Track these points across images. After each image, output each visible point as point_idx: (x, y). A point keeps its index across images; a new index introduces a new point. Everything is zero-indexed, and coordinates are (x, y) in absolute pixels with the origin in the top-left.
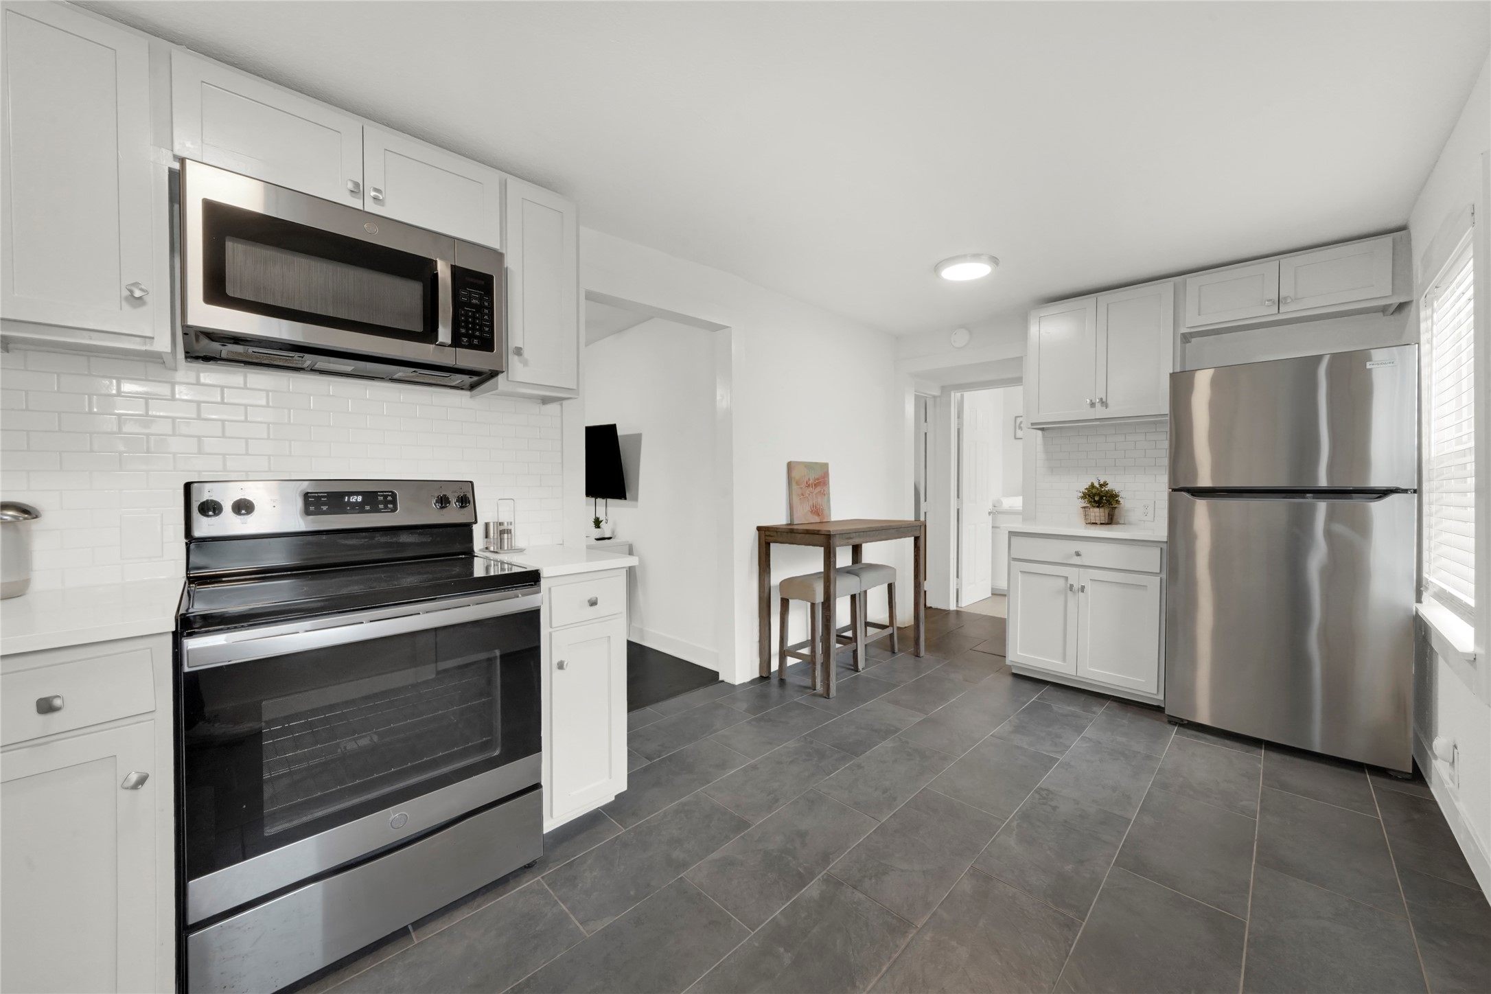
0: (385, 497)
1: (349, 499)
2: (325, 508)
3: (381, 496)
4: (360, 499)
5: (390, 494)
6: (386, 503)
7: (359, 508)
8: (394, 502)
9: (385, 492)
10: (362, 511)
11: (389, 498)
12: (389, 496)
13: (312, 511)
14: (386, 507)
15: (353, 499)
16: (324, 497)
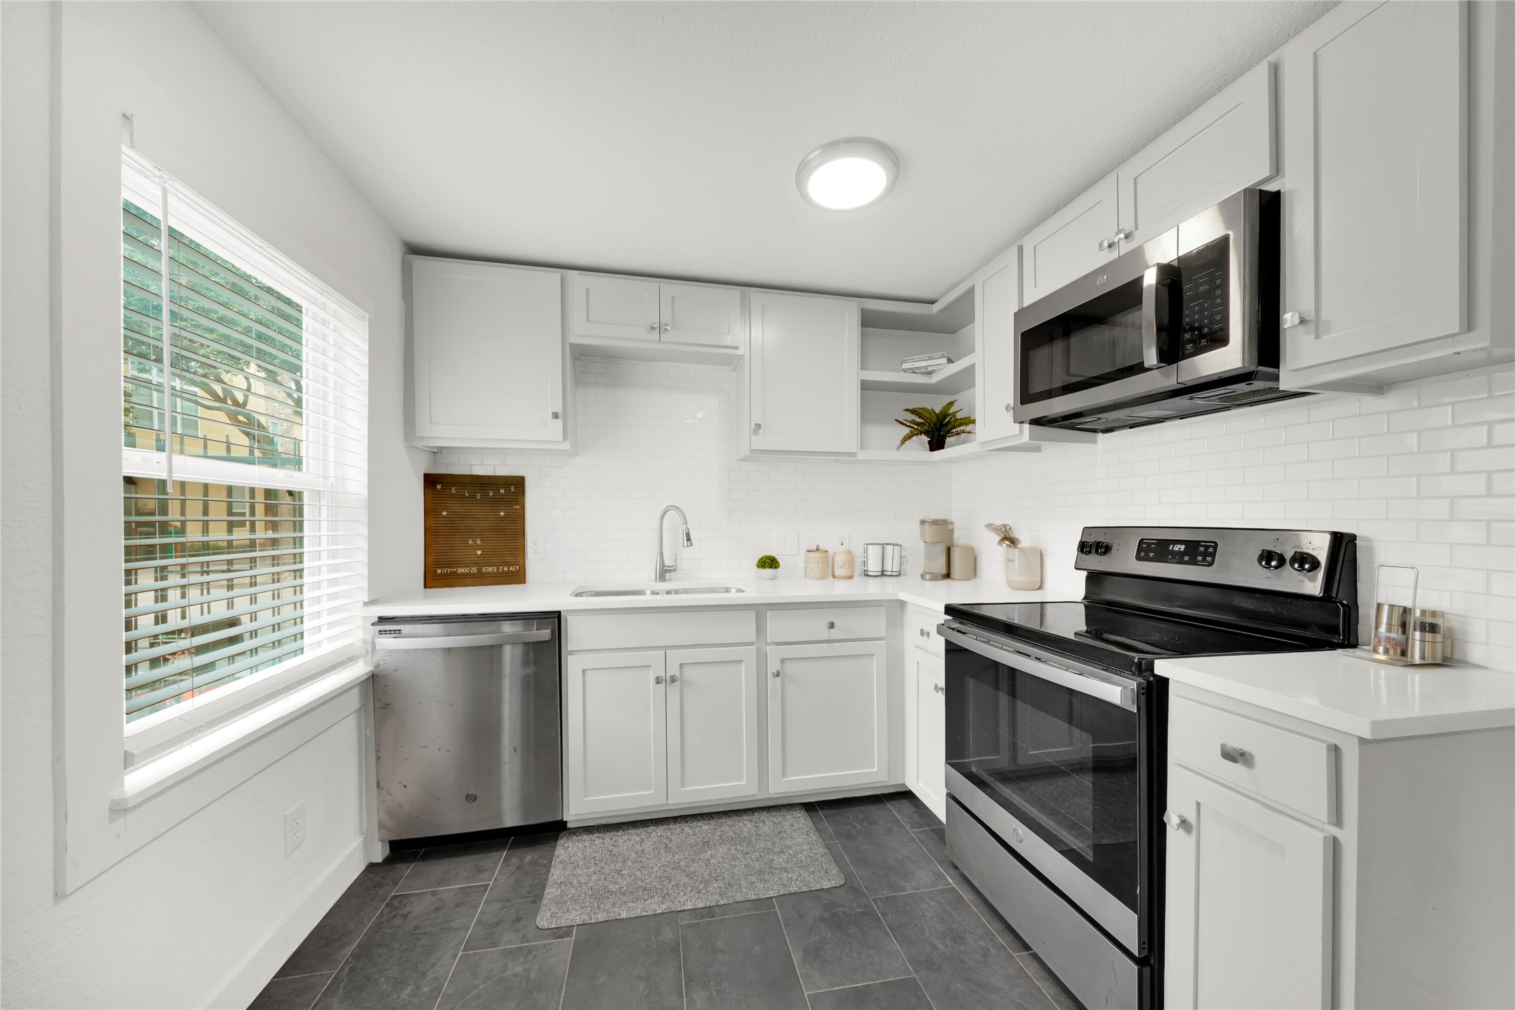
0: (1207, 547)
1: (1173, 547)
2: (1151, 555)
3: (1202, 546)
4: (1183, 547)
5: (1213, 544)
6: (1205, 554)
7: (1179, 558)
8: (1213, 555)
9: (1208, 542)
10: (1182, 562)
11: (1211, 550)
12: (1211, 546)
13: (1142, 557)
14: (1204, 560)
15: (1177, 548)
16: (1153, 544)
